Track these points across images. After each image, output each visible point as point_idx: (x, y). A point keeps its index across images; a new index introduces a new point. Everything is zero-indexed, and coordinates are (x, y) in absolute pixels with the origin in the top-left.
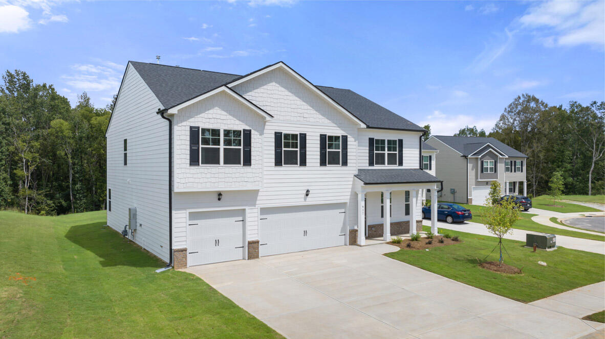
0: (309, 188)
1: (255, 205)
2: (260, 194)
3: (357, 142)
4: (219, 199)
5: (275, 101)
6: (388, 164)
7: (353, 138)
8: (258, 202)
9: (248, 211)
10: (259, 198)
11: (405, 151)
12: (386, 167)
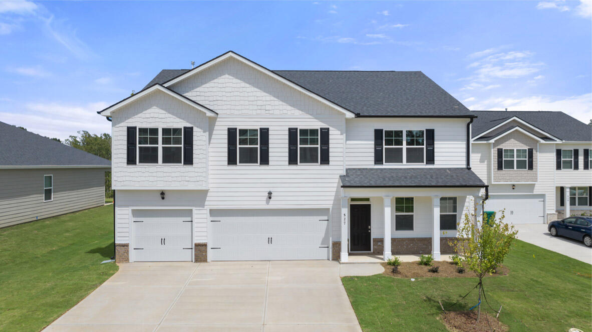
0: (271, 190)
1: (203, 206)
2: (209, 194)
3: (345, 135)
4: (163, 198)
5: (228, 94)
6: (407, 162)
7: (339, 130)
8: (206, 203)
9: (194, 212)
10: (208, 198)
11: (437, 145)
12: (404, 165)
